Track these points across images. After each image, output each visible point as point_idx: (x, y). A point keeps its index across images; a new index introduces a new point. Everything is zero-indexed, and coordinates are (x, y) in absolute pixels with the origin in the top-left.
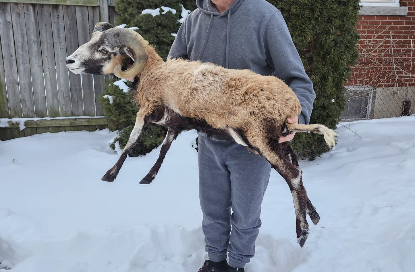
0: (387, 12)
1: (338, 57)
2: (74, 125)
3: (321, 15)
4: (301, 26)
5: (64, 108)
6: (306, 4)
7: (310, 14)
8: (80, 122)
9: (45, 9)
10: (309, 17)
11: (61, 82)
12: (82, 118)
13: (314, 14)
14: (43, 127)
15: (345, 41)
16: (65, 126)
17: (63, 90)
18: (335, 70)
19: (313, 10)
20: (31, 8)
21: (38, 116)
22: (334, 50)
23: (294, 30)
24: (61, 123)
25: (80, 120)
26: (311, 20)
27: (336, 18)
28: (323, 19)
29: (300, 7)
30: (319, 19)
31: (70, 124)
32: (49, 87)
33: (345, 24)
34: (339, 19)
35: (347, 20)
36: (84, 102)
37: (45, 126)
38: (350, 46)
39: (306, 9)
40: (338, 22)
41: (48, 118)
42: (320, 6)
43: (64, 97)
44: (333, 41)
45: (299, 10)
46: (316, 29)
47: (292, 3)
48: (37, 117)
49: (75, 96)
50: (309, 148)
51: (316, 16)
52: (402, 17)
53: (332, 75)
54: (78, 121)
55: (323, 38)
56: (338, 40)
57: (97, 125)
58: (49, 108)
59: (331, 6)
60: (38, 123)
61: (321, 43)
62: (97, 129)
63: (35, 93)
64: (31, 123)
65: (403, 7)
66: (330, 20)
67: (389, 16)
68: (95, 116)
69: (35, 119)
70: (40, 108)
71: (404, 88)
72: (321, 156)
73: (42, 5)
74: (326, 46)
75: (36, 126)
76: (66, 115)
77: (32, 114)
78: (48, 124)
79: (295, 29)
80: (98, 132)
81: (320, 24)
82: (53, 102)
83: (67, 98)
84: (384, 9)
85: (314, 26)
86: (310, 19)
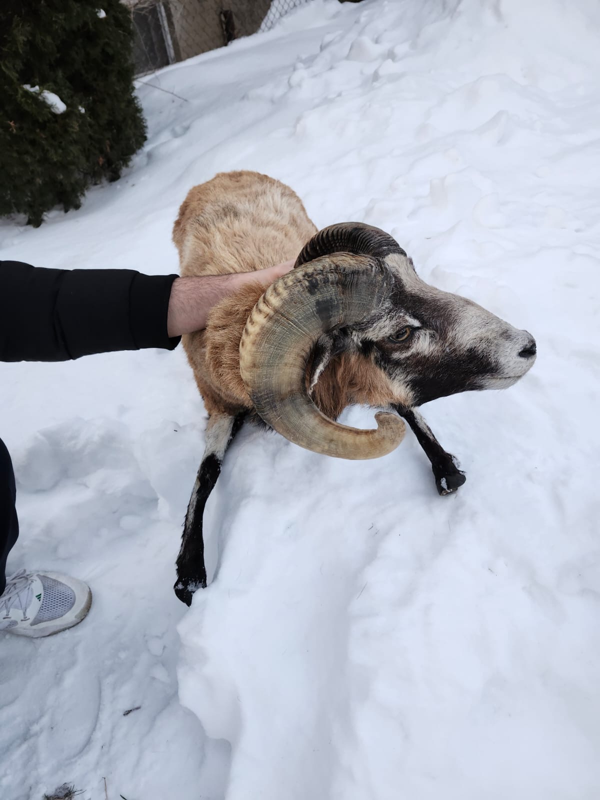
50: (98, 153)
72: (130, 164)
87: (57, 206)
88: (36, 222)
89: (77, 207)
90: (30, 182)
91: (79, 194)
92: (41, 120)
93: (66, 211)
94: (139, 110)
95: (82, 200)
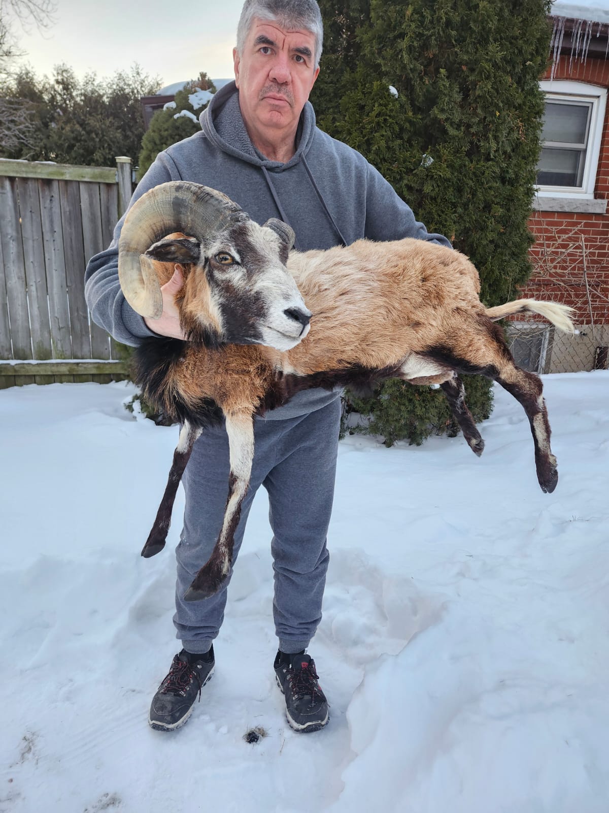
0: (575, 206)
1: (499, 269)
2: (75, 373)
3: (473, 198)
4: (440, 216)
5: (59, 346)
6: (448, 180)
7: (454, 196)
8: (85, 368)
9: (30, 185)
10: (453, 201)
11: (55, 304)
12: (88, 363)
13: (461, 197)
14: (25, 376)
15: (510, 244)
16: (61, 375)
17: (58, 317)
18: (495, 291)
19: (460, 190)
20: (7, 184)
21: (17, 357)
22: (493, 257)
23: (428, 222)
24: (55, 369)
25: (85, 366)
26: (455, 207)
27: (497, 204)
28: (477, 205)
29: (439, 184)
30: (470, 206)
31: (69, 371)
32: (36, 311)
33: (511, 216)
34: (502, 206)
35: (515, 210)
36: (92, 337)
37: (27, 374)
38: (518, 253)
39: (448, 187)
40: (499, 211)
41: (34, 362)
42: (471, 183)
43: (60, 329)
44: (492, 242)
45: (437, 189)
46: (465, 221)
47: (425, 177)
48: (15, 359)
49: (78, 326)
50: (448, 417)
51: (464, 200)
52: (598, 216)
53: (488, 298)
54: (81, 366)
55: (475, 236)
56: (500, 243)
57: (113, 374)
58: (36, 346)
59: (490, 184)
60: (17, 369)
61: (472, 246)
62: (112, 380)
63: (14, 321)
64: (5, 368)
65: (599, 201)
66: (487, 207)
67: (577, 213)
68: (109, 359)
69: (13, 362)
70: (21, 344)
71: (599, 326)
73: (25, 180)
74: (480, 250)
75: (14, 374)
76: (63, 357)
77: (8, 355)
78: (33, 371)
79: (430, 221)
80: (113, 385)
81: (471, 213)
82: (42, 335)
83: (64, 330)
84: (571, 202)
85: (461, 217)
86: (454, 205)
87: (405, 440)
88: (388, 444)
89: (418, 444)
90: (397, 421)
91: (423, 437)
92: (421, 390)
93: (410, 445)
94: (490, 399)
95: (424, 441)
